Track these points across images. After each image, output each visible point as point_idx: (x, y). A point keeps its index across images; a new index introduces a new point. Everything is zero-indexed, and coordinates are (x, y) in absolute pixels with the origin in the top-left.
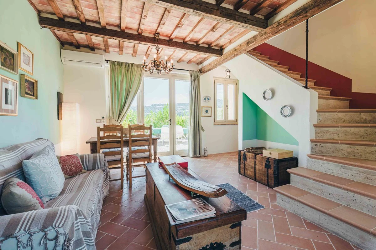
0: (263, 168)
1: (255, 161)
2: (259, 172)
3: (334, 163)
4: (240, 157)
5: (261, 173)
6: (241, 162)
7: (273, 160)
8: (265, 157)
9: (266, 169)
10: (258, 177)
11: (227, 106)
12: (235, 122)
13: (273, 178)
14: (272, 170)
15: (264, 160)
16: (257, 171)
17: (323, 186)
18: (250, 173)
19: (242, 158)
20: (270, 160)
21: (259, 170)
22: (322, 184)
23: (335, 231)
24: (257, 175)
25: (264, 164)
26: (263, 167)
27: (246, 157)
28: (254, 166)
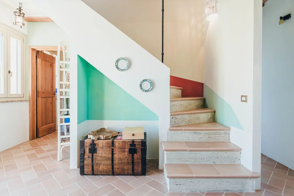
0: (126, 155)
1: (113, 149)
2: (120, 162)
3: (189, 131)
4: (83, 150)
5: (123, 161)
6: (86, 157)
7: (140, 142)
8: (128, 141)
9: (131, 155)
10: (118, 168)
11: (9, 72)
12: (22, 97)
13: (141, 163)
14: (138, 154)
15: (127, 144)
16: (116, 162)
17: (196, 154)
18: (105, 167)
19: (87, 150)
20: (136, 143)
21: (120, 159)
22: (195, 152)
23: (225, 189)
24: (116, 167)
25: (127, 150)
26: (126, 153)
27: (96, 147)
28: (110, 156)
